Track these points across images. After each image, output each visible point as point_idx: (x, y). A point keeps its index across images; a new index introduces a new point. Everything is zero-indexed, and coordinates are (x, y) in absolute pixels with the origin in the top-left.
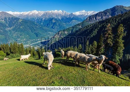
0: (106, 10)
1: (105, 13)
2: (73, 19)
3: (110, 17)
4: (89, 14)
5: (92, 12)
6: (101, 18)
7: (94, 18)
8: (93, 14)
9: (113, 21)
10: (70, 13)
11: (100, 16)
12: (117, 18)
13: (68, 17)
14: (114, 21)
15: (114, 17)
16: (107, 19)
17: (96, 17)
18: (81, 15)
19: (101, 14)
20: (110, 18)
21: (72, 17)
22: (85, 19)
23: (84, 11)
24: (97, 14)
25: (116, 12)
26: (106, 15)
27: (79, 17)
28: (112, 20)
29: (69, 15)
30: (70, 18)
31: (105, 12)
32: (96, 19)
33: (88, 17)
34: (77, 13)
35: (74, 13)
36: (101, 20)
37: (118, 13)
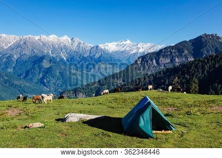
0: (180, 43)
1: (179, 51)
2: (99, 60)
3: (191, 59)
4: (141, 50)
5: (149, 45)
6: (169, 61)
7: (154, 61)
8: (152, 51)
9: (198, 71)
10: (92, 46)
11: (167, 56)
12: (206, 64)
13: (86, 56)
14: (200, 71)
15: (199, 60)
16: (183, 65)
17: (159, 58)
18: (122, 52)
19: (171, 53)
20: (191, 63)
21: (97, 56)
22: (133, 62)
23: (128, 42)
24: (161, 51)
25: (204, 49)
26: (181, 55)
27: (117, 57)
28: (196, 67)
29: (88, 49)
30: (92, 58)
31: (179, 48)
32: (158, 63)
33: (139, 58)
34: (111, 47)
35: (101, 46)
36: (170, 66)
37: (208, 52)
